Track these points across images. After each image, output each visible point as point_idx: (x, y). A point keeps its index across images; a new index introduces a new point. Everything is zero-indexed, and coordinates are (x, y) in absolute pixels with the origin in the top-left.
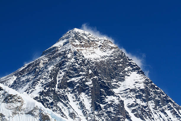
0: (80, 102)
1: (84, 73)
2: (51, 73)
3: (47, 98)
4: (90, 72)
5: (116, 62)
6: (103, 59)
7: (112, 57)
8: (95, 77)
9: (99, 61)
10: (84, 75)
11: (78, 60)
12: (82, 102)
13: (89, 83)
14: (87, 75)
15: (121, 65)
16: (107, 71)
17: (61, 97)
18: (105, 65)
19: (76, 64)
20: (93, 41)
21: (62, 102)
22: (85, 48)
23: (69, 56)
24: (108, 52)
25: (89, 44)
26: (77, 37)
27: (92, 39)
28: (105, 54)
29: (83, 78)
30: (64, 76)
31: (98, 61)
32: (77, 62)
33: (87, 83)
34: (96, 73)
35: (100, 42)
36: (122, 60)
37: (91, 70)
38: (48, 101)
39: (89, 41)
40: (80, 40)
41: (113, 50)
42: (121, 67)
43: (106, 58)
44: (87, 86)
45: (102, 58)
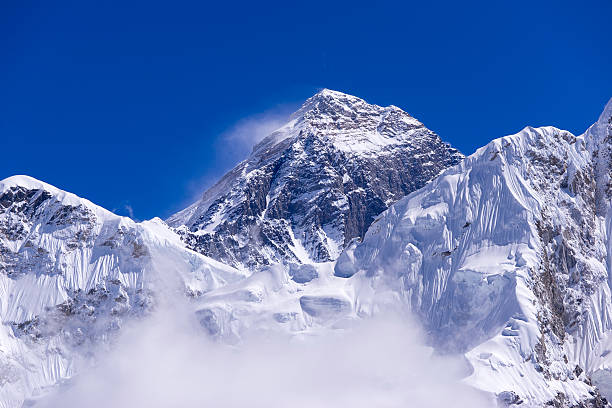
0: (316, 244)
1: (329, 181)
2: (248, 184)
3: (235, 238)
4: (346, 178)
5: (417, 156)
6: (387, 153)
7: (408, 148)
8: (360, 190)
9: (376, 157)
10: (329, 185)
11: (317, 153)
12: (321, 244)
13: (341, 202)
14: (335, 185)
15: (429, 164)
16: (396, 177)
17: (270, 235)
18: (389, 165)
19: (312, 164)
20: (365, 115)
21: (272, 245)
22: (343, 130)
23: (297, 146)
24: (398, 137)
25: (355, 121)
26: (325, 107)
27: (362, 111)
28: (392, 141)
29: (326, 193)
30: (283, 191)
31: (373, 156)
32: (314, 159)
33: (335, 204)
34: (360, 181)
35: (381, 116)
36: (432, 152)
37: (349, 174)
38: (237, 243)
39: (354, 116)
40: (334, 114)
41: (412, 132)
42: (430, 168)
43: (394, 151)
44: (336, 208)
45: (385, 149)
